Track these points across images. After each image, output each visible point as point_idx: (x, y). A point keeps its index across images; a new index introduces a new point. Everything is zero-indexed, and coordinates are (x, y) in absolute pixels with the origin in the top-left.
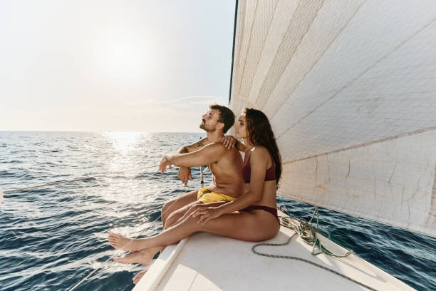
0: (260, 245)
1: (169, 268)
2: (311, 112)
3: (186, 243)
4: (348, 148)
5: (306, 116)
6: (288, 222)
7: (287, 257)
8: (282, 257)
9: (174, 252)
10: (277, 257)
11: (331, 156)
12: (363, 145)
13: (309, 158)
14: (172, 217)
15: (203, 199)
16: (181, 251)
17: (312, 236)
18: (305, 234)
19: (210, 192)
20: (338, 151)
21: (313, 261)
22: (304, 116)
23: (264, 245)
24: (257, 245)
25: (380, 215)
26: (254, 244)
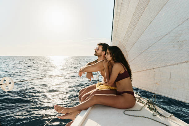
0: (127, 110)
1: (84, 120)
2: (150, 47)
3: (91, 109)
4: (169, 65)
5: (147, 49)
6: (140, 100)
7: (141, 117)
8: (138, 116)
9: (86, 113)
10: (136, 116)
11: (161, 69)
12: (177, 64)
13: (150, 69)
14: (84, 97)
15: (99, 88)
16: (89, 113)
17: (153, 107)
18: (149, 106)
19: (102, 85)
20: (164, 66)
21: (154, 119)
22: (146, 48)
23: (129, 110)
24: (126, 111)
25: (187, 99)
26: (124, 110)
